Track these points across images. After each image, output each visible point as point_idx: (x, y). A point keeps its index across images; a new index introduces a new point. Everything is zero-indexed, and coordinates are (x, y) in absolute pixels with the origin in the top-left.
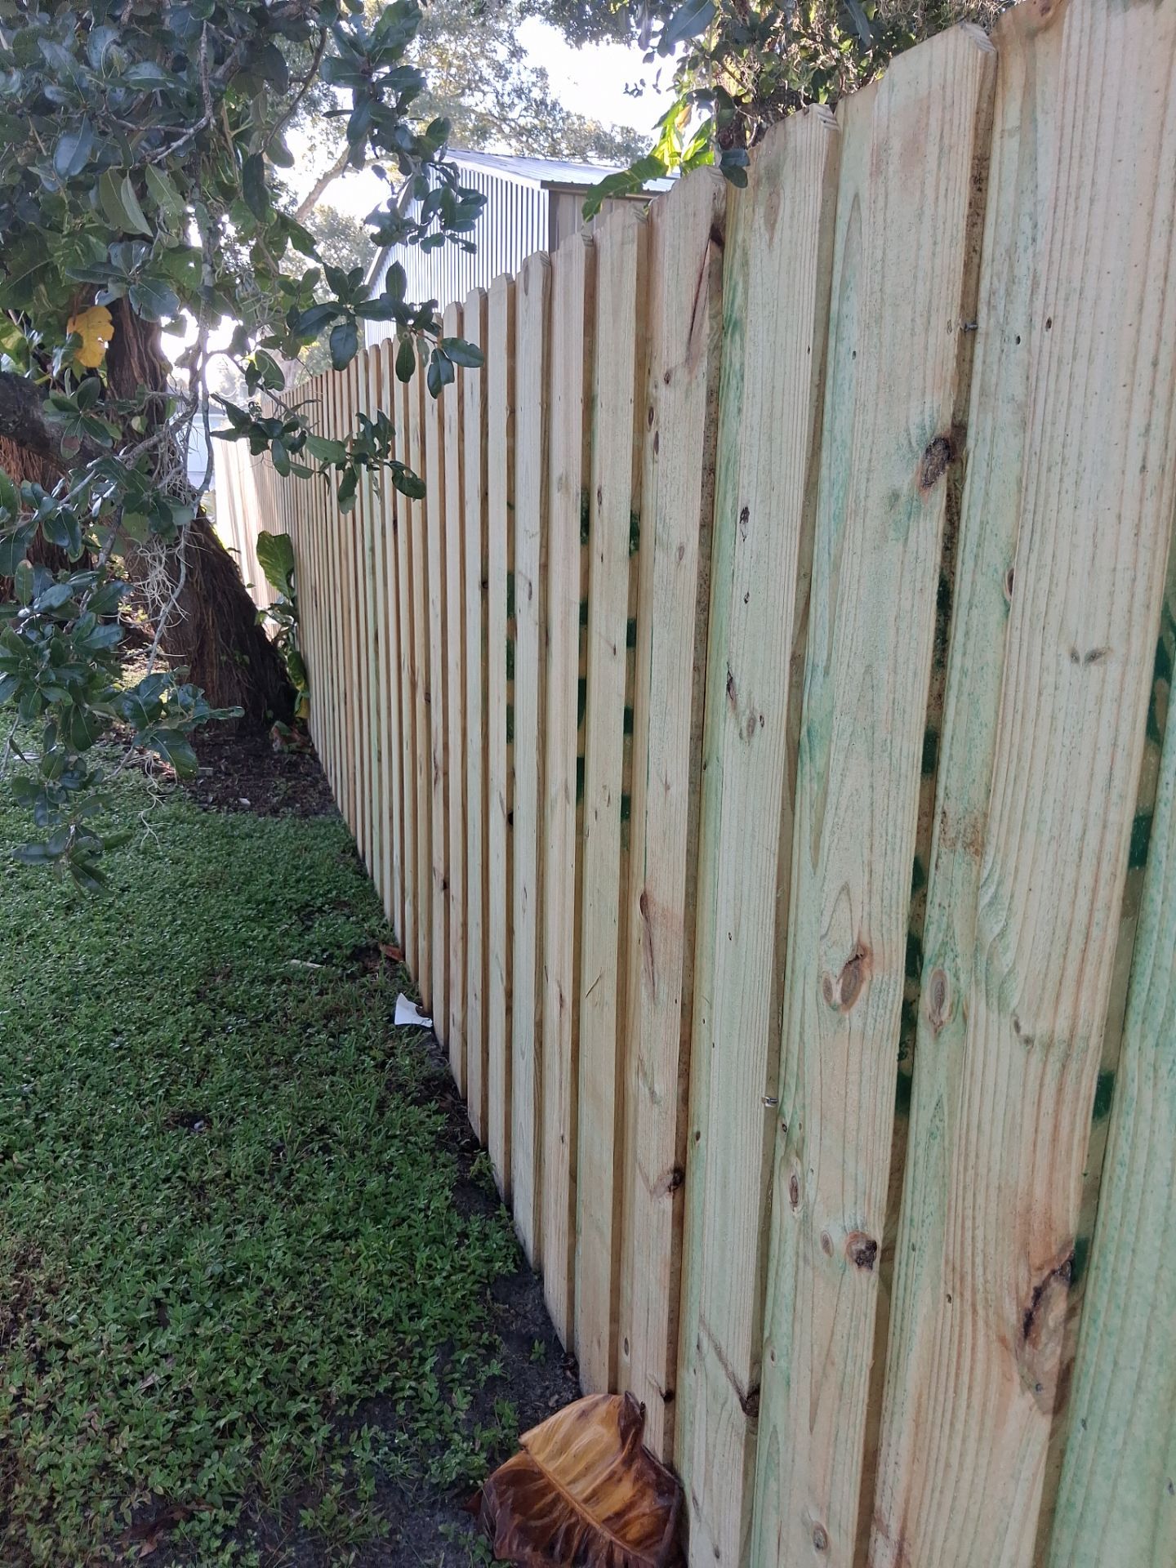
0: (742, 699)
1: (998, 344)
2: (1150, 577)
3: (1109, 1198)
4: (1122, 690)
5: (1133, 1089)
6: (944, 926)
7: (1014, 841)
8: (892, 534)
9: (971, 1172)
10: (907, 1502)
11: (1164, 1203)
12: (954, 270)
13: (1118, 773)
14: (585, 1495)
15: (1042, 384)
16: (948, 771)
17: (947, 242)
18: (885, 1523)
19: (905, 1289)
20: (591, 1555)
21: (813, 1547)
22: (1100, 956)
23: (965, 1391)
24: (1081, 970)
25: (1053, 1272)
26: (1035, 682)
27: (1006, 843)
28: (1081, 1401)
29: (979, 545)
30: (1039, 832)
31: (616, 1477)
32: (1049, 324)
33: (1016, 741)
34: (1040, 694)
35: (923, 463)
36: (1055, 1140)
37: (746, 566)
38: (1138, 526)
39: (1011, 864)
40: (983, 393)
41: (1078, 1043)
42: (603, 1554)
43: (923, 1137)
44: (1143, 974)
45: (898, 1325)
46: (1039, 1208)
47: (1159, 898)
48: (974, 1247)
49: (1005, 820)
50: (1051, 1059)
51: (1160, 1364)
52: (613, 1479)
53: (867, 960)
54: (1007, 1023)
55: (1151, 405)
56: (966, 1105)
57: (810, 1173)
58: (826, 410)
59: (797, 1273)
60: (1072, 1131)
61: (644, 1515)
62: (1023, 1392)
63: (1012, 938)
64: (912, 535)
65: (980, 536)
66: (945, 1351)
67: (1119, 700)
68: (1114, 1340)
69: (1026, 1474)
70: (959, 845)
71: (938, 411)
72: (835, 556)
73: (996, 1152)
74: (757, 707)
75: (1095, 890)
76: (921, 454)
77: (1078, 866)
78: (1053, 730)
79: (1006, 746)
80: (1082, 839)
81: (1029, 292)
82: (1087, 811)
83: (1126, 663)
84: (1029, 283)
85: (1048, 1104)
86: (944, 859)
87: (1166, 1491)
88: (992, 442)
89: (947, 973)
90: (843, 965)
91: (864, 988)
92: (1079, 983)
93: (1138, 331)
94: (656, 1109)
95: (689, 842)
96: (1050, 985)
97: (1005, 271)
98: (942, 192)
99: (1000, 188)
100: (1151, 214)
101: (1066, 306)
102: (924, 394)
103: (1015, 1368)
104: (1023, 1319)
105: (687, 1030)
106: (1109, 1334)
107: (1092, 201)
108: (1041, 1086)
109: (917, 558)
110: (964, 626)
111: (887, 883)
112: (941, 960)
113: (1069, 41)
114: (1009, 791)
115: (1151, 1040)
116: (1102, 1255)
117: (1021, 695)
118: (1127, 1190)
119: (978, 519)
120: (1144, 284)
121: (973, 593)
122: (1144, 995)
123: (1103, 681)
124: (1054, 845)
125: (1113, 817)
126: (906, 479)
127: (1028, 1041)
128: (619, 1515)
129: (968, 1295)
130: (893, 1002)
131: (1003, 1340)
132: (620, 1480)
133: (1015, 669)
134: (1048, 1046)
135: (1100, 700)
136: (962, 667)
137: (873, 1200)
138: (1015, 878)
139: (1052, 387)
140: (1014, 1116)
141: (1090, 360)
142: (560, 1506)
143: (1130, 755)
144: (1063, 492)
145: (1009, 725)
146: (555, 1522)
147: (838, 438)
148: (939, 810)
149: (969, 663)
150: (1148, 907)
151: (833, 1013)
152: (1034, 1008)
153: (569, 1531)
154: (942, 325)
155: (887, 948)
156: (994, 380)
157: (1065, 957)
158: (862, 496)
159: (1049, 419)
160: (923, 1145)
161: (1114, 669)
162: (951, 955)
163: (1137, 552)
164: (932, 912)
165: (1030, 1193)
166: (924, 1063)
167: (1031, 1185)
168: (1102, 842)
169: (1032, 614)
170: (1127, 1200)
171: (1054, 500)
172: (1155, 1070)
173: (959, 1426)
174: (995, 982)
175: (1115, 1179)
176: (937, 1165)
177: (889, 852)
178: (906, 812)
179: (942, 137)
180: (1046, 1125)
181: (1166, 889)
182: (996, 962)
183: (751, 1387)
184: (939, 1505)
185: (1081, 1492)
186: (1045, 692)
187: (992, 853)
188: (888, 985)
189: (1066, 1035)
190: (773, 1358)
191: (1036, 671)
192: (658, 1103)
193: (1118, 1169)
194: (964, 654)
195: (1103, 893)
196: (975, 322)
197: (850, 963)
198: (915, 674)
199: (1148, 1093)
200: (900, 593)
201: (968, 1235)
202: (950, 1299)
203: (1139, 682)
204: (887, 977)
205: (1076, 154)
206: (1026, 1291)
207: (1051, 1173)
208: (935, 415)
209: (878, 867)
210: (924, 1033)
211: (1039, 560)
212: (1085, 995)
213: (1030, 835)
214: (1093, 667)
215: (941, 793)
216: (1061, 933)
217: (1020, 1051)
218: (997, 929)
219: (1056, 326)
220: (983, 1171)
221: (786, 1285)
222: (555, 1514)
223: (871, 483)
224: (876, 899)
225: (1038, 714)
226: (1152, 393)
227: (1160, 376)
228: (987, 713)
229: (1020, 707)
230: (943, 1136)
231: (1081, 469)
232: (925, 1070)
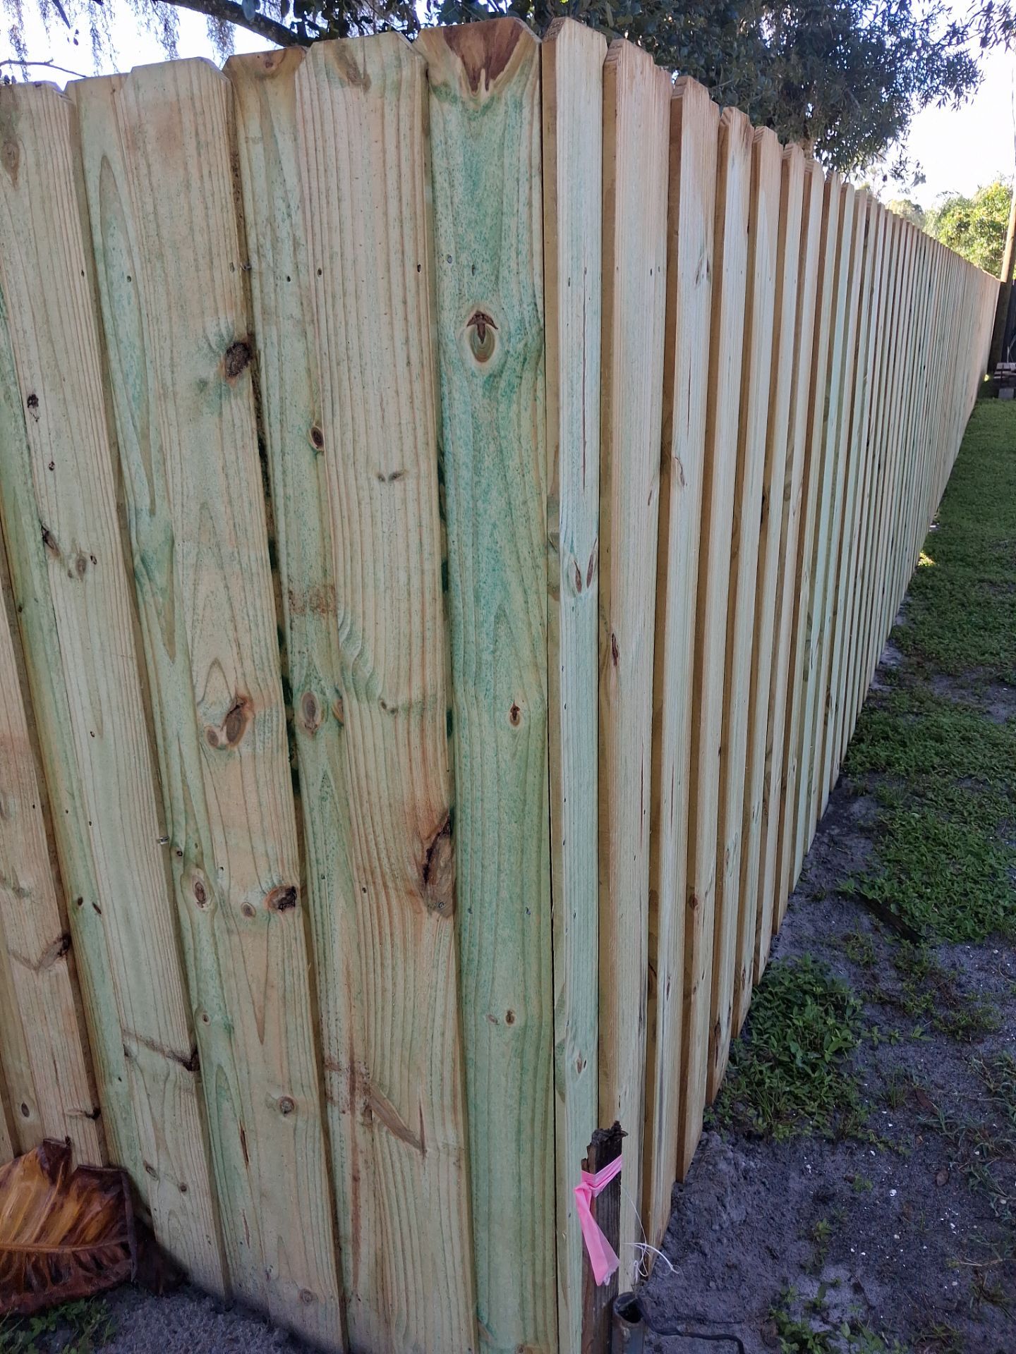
0: (65, 546)
1: (272, 280)
2: (426, 427)
3: (461, 779)
4: (419, 493)
5: (465, 714)
6: (305, 664)
7: (359, 596)
8: (205, 410)
9: (366, 805)
10: (351, 1038)
11: (495, 766)
12: (229, 229)
13: (426, 540)
14: (34, 1237)
15: (322, 311)
16: (288, 564)
17: (218, 209)
18: (336, 1062)
19: (321, 907)
20: (63, 1271)
21: (281, 1117)
22: (434, 646)
23: (388, 938)
24: (423, 659)
25: (438, 835)
26: (354, 497)
27: (352, 599)
28: (465, 902)
29: (281, 414)
30: (376, 587)
31: (58, 1205)
32: (320, 272)
33: (347, 535)
34: (359, 503)
35: (226, 359)
36: (424, 759)
37: (45, 440)
38: (411, 397)
39: (359, 610)
40: (264, 312)
41: (429, 699)
42: (73, 1263)
43: (316, 802)
44: (459, 649)
45: (320, 932)
46: (421, 803)
47: (460, 606)
48: (378, 849)
49: (349, 585)
50: (412, 715)
51: (510, 852)
52: (56, 1209)
53: (248, 705)
54: (376, 706)
55: (407, 326)
56: (353, 767)
57: (220, 871)
58: (105, 319)
59: (216, 949)
60: (436, 750)
61: (98, 1213)
62: (431, 914)
63: (369, 655)
64: (226, 410)
65: (281, 407)
66: (368, 924)
67: (418, 500)
68: (480, 854)
69: (442, 958)
70: (308, 610)
71: (233, 324)
72: (142, 429)
73: (383, 785)
74: (84, 549)
75: (423, 610)
76: (222, 354)
77: (409, 600)
78: (373, 524)
79: (340, 539)
80: (408, 584)
81: (292, 249)
82: (409, 567)
83: (418, 477)
84: (291, 243)
85: (416, 741)
86: (297, 621)
87: (526, 915)
88: (279, 345)
89: (315, 694)
90: (224, 716)
91: (249, 726)
92: (423, 666)
93: (389, 282)
94: (27, 901)
95: (19, 674)
96: (402, 674)
97: (269, 233)
98: (205, 172)
99: (252, 178)
100: (386, 214)
101: (331, 262)
102: (217, 311)
103: (422, 904)
104: (422, 872)
105: (50, 825)
106: (476, 853)
107: (339, 200)
108: (409, 733)
109: (234, 425)
110: (280, 468)
111: (256, 649)
112: (308, 686)
113: (301, 94)
114: (348, 567)
115: (471, 683)
116: (463, 811)
117: (345, 507)
118: (472, 769)
119: (278, 397)
120: (388, 255)
121: (283, 445)
122: (462, 661)
123: (405, 490)
124: (389, 592)
125: (427, 566)
126: (211, 370)
127: (394, 711)
128: (72, 1230)
129: (379, 881)
130: (278, 725)
131: (411, 893)
132: (62, 1206)
133: (337, 491)
134: (409, 709)
135: (404, 501)
136: (285, 494)
137: (285, 861)
138: (364, 618)
139: (330, 312)
140: (392, 759)
141: (357, 297)
142: (16, 1258)
143: (432, 530)
144: (352, 378)
145: (340, 526)
146: (20, 1269)
147: (125, 339)
148: (285, 591)
149: (290, 491)
150: (455, 612)
151: (221, 752)
152: (394, 690)
153: (36, 1267)
154: (225, 266)
155: (265, 693)
156: (273, 304)
157: (410, 654)
158: (169, 383)
159: (331, 332)
160: (316, 809)
161: (411, 483)
162: (316, 681)
163: (413, 413)
164: (294, 658)
165: (413, 798)
166: (306, 757)
167: (413, 793)
168: (422, 582)
169: (343, 455)
170: (472, 774)
171: (346, 383)
172: (476, 698)
173: (388, 962)
174: (362, 685)
175: (463, 767)
176: (331, 816)
177: (253, 628)
178: (263, 597)
179: (197, 134)
180: (417, 755)
181: (464, 599)
182: (359, 673)
183: (192, 1050)
184: (383, 1018)
185: (475, 950)
186: (363, 502)
187: (343, 608)
188: (271, 716)
189: (420, 697)
190: (205, 1020)
191: (353, 491)
192: (28, 895)
193: (464, 760)
194: (285, 486)
195: (429, 612)
196: (249, 264)
197: (231, 712)
198: (251, 504)
199: (474, 712)
200: (223, 450)
201: (372, 844)
202: (364, 890)
203: (430, 488)
204: (268, 711)
205: (321, 168)
206: (421, 857)
207: (426, 780)
208: (231, 327)
209: (245, 640)
210: (303, 739)
211: (341, 421)
212: (428, 672)
213: (370, 590)
214: (396, 483)
215: (285, 580)
216: (404, 642)
217: (388, 720)
218: (356, 653)
219: (327, 273)
220: (375, 799)
221: (208, 962)
222: (16, 1266)
223: (176, 375)
224: (248, 663)
225: (360, 516)
226: (406, 319)
227: (409, 310)
228: (313, 521)
229: (345, 514)
230: (333, 797)
231: (363, 364)
232: (309, 761)
